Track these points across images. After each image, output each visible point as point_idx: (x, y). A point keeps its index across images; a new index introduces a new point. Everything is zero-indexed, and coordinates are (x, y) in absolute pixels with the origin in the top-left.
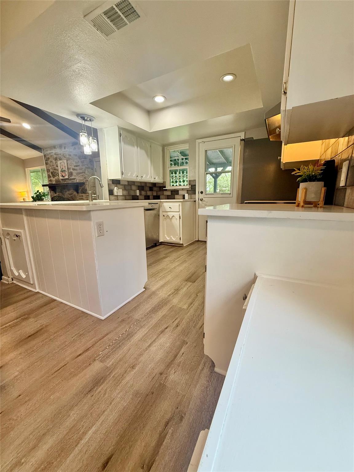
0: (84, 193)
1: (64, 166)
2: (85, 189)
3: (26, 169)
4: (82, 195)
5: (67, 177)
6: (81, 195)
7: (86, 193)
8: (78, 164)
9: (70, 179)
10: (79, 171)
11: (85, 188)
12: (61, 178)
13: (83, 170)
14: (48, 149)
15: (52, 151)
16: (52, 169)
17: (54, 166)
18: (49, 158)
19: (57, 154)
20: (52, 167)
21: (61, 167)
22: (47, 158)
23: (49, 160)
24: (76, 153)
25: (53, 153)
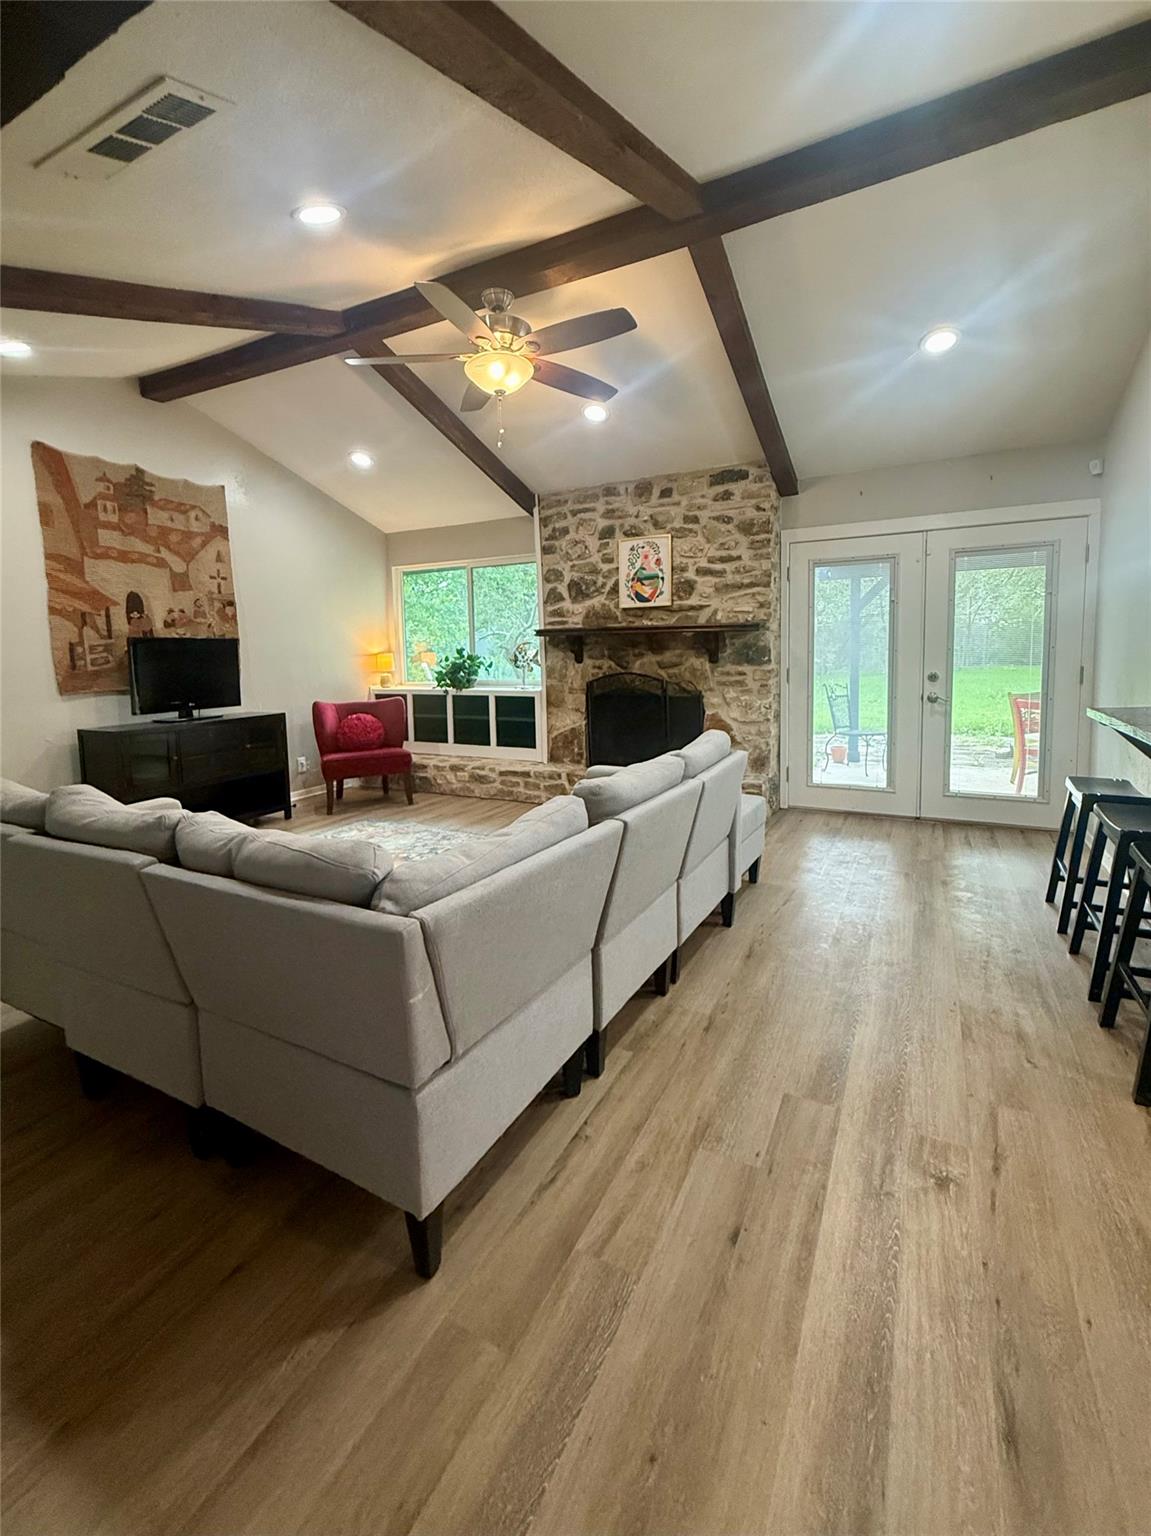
0: (750, 661)
1: (652, 559)
2: (755, 645)
3: (393, 568)
4: (740, 669)
5: (664, 600)
6: (730, 668)
7: (761, 663)
8: (734, 553)
9: (674, 607)
10: (730, 578)
11: (762, 644)
12: (626, 602)
13: (753, 573)
14: (566, 496)
15: (592, 505)
16: (577, 571)
17: (588, 560)
18: (565, 531)
19: (617, 514)
20: (575, 562)
21: (633, 564)
22: (554, 530)
23: (568, 537)
24: (731, 513)
25: (593, 510)
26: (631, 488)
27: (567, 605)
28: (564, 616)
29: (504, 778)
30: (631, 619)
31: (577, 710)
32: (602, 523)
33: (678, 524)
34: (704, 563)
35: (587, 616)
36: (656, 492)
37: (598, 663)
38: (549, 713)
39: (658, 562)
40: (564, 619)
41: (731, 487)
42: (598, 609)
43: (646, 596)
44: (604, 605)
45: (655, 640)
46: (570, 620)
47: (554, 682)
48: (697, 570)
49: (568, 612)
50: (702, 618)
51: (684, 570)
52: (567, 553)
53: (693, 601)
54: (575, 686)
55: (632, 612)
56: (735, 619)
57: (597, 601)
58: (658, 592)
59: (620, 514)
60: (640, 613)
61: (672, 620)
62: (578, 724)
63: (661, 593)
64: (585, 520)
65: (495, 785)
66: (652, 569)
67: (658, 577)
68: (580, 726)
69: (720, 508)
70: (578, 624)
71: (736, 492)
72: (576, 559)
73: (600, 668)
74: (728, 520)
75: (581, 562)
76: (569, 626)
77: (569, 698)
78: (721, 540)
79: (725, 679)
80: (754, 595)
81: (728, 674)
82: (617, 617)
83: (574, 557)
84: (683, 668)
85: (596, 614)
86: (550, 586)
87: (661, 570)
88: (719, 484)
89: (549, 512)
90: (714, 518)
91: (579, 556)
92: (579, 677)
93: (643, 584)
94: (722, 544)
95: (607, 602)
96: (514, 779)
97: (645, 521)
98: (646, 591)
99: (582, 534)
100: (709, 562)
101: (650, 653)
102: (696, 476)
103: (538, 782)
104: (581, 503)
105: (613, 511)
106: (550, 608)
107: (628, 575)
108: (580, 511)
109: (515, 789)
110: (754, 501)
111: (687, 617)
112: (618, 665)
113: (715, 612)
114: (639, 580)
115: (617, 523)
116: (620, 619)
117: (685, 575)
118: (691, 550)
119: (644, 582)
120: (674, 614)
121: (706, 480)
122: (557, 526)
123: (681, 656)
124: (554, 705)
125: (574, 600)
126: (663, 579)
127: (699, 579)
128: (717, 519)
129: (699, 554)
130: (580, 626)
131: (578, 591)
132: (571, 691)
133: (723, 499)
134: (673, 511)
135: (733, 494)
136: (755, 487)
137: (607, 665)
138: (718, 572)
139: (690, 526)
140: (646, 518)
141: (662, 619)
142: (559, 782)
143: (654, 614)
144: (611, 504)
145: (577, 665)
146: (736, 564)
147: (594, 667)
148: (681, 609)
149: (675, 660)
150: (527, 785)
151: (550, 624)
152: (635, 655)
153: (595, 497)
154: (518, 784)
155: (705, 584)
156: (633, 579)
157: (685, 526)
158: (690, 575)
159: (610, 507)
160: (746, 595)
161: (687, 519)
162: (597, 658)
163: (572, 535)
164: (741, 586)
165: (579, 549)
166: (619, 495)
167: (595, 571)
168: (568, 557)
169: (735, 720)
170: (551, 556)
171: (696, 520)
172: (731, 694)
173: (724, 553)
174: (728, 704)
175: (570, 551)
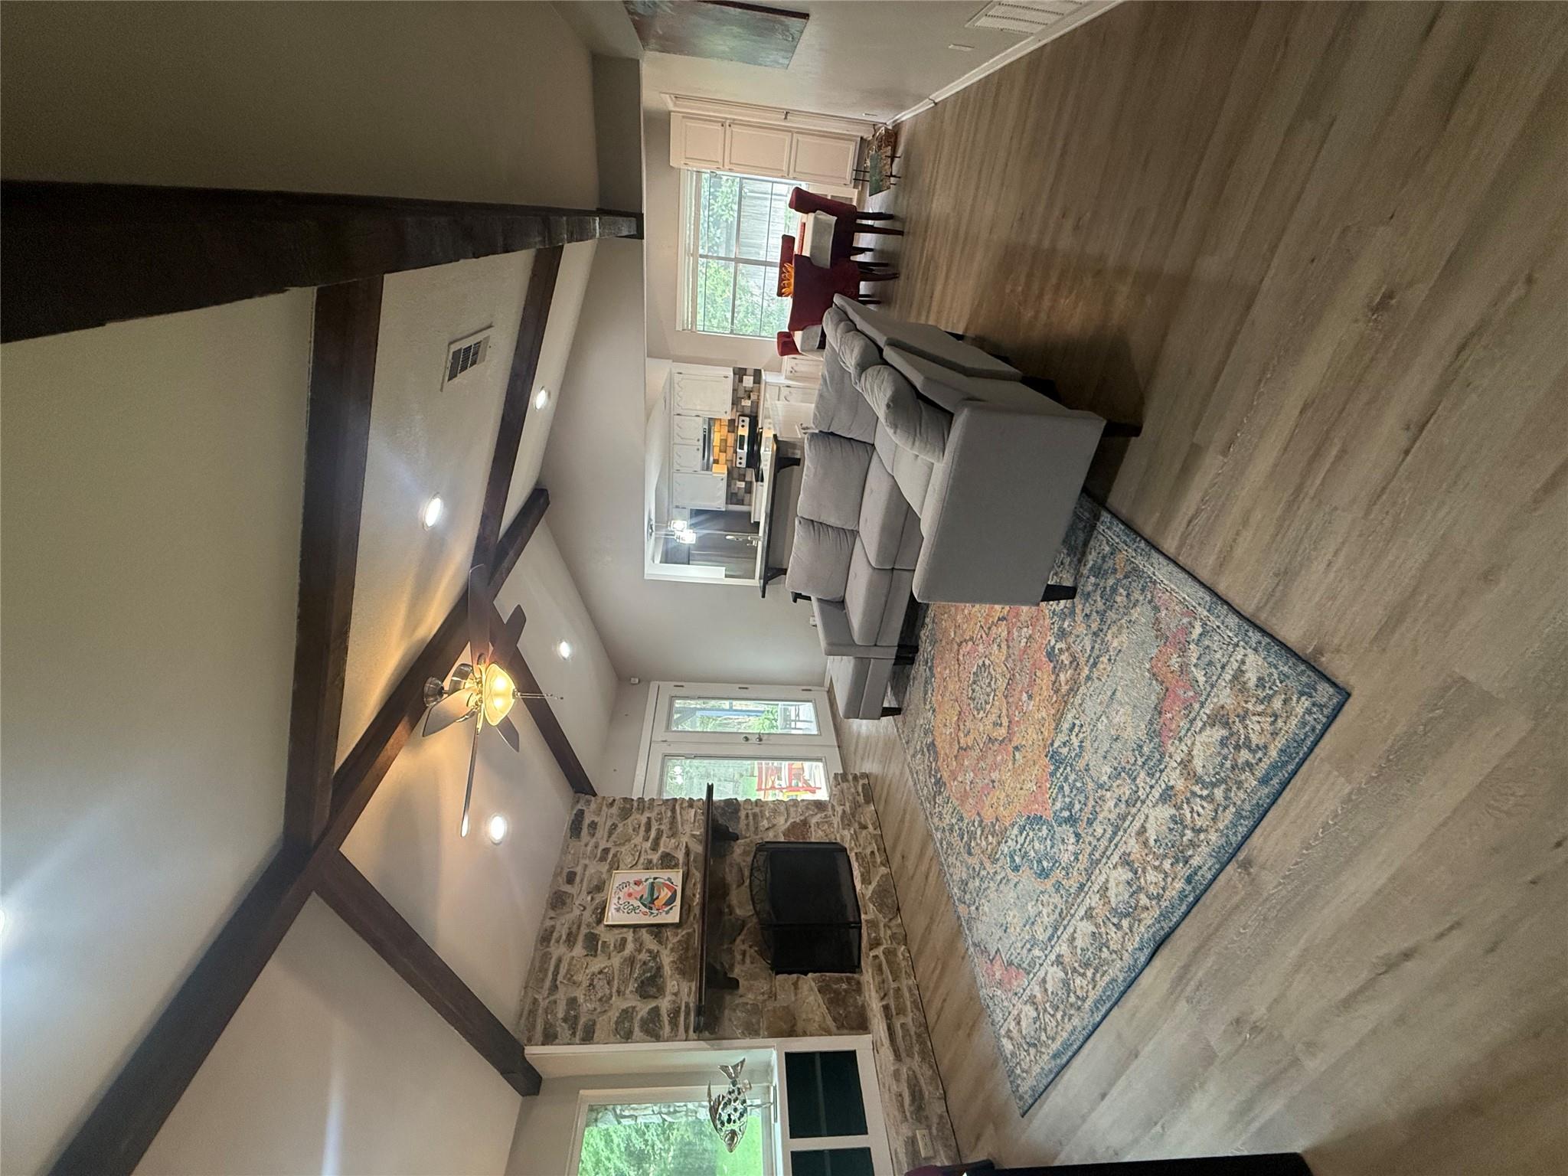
0: (737, 812)
1: (634, 889)
2: (723, 808)
4: (743, 818)
5: (676, 879)
7: (738, 805)
9: (684, 871)
10: (665, 826)
12: (673, 918)
14: (529, 1000)
15: (553, 962)
16: (627, 986)
17: (616, 973)
18: (572, 1002)
19: (574, 930)
20: (614, 990)
21: (634, 909)
22: (565, 1020)
23: (581, 1000)
24: (609, 823)
25: (559, 960)
26: (552, 914)
27: (665, 1004)
28: (680, 1008)
29: (903, 1055)
30: (692, 918)
31: (796, 985)
32: (579, 950)
33: (604, 867)
34: (648, 844)
35: (682, 972)
36: (567, 888)
37: (739, 957)
38: (805, 1034)
39: (637, 883)
40: (683, 1008)
41: (587, 822)
42: (676, 956)
43: (670, 894)
44: (672, 950)
45: (715, 892)
46: (685, 999)
47: (764, 1024)
48: (653, 850)
49: (674, 1002)
50: (698, 848)
51: (650, 861)
52: (600, 1000)
53: (680, 856)
54: (766, 988)
55: (684, 916)
56: (701, 821)
57: (667, 959)
58: (667, 882)
59: (575, 926)
60: (686, 907)
61: (697, 875)
62: (813, 984)
63: (669, 879)
64: (568, 970)
65: (916, 1067)
66: (644, 889)
67: (653, 883)
68: (814, 980)
69: (601, 832)
70: (690, 988)
71: (592, 819)
72: (610, 989)
73: (744, 953)
74: (614, 826)
75: (616, 982)
76: (692, 1001)
77: (785, 998)
78: (630, 831)
79: (752, 828)
80: (681, 808)
81: (747, 825)
82: (688, 934)
83: (608, 992)
84: (743, 864)
85: (682, 959)
86: (637, 1032)
87: (647, 880)
88: (580, 832)
89: (539, 1028)
90: (609, 837)
91: (608, 983)
92: (756, 983)
93: (657, 898)
94: (634, 830)
95: (670, 946)
96: (899, 1032)
97: (592, 899)
98: (665, 894)
99: (582, 978)
100: (647, 840)
101: (727, 898)
102: (565, 851)
103: (892, 991)
104: (546, 975)
105: (569, 934)
106: (667, 1029)
107: (645, 914)
108: (555, 979)
109: (913, 1030)
110: (604, 808)
111: (695, 861)
112: (741, 931)
113: (693, 836)
114: (652, 901)
115: (584, 930)
116: (690, 930)
117: (655, 861)
118: (633, 855)
119: (655, 897)
120: (691, 873)
121: (573, 843)
122: (561, 1015)
123: (731, 865)
124: (794, 1025)
125: (661, 991)
126: (655, 879)
127: (662, 849)
128: (610, 835)
129: (639, 848)
130: (693, 985)
131: (650, 985)
132: (773, 996)
133: (595, 828)
134: (591, 870)
135: (593, 821)
136: (593, 806)
137: (740, 945)
138: (658, 834)
139: (610, 856)
140: (589, 898)
141: (694, 885)
142: (882, 957)
143: (688, 892)
144: (561, 937)
145: (741, 990)
146: (654, 822)
147: (743, 961)
148: (687, 864)
149: (735, 870)
150: (901, 1011)
151: (687, 1031)
152: (731, 914)
153: (546, 957)
154: (903, 1025)
155: (666, 845)
156: (651, 908)
157: (610, 859)
158: (655, 857)
159: (564, 937)
160: (681, 813)
161: (603, 859)
162: (733, 957)
163: (580, 994)
164: (674, 817)
165: (600, 983)
166: (553, 927)
167: (631, 961)
168: (605, 1000)
169: (786, 821)
170: (598, 1026)
171: (606, 851)
172: (765, 823)
173: (643, 828)
174: (774, 825)
175: (600, 995)
